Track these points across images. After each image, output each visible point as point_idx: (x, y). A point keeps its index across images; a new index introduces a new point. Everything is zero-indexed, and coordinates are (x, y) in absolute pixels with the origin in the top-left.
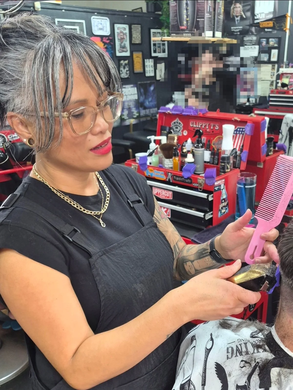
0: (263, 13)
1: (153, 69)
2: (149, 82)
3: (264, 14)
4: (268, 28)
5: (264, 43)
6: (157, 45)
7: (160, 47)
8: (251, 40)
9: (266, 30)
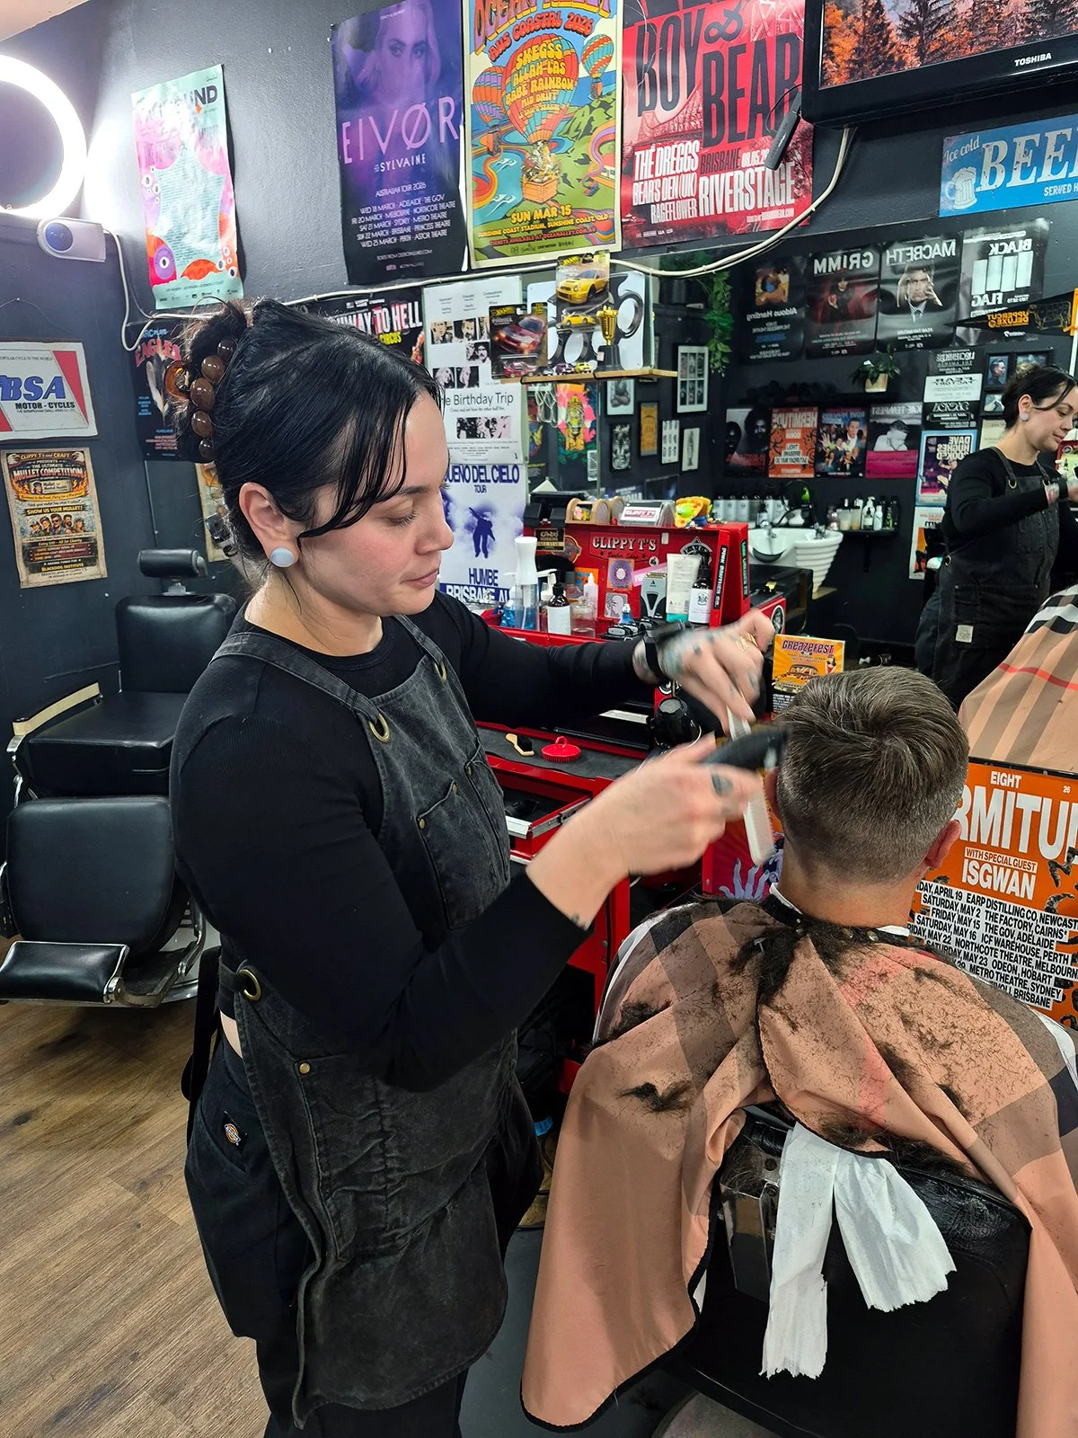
0: (999, 291)
1: (677, 445)
2: (666, 477)
3: (1001, 295)
4: (1012, 329)
5: (1001, 367)
6: (688, 385)
7: (692, 390)
8: (960, 362)
9: (1007, 333)
